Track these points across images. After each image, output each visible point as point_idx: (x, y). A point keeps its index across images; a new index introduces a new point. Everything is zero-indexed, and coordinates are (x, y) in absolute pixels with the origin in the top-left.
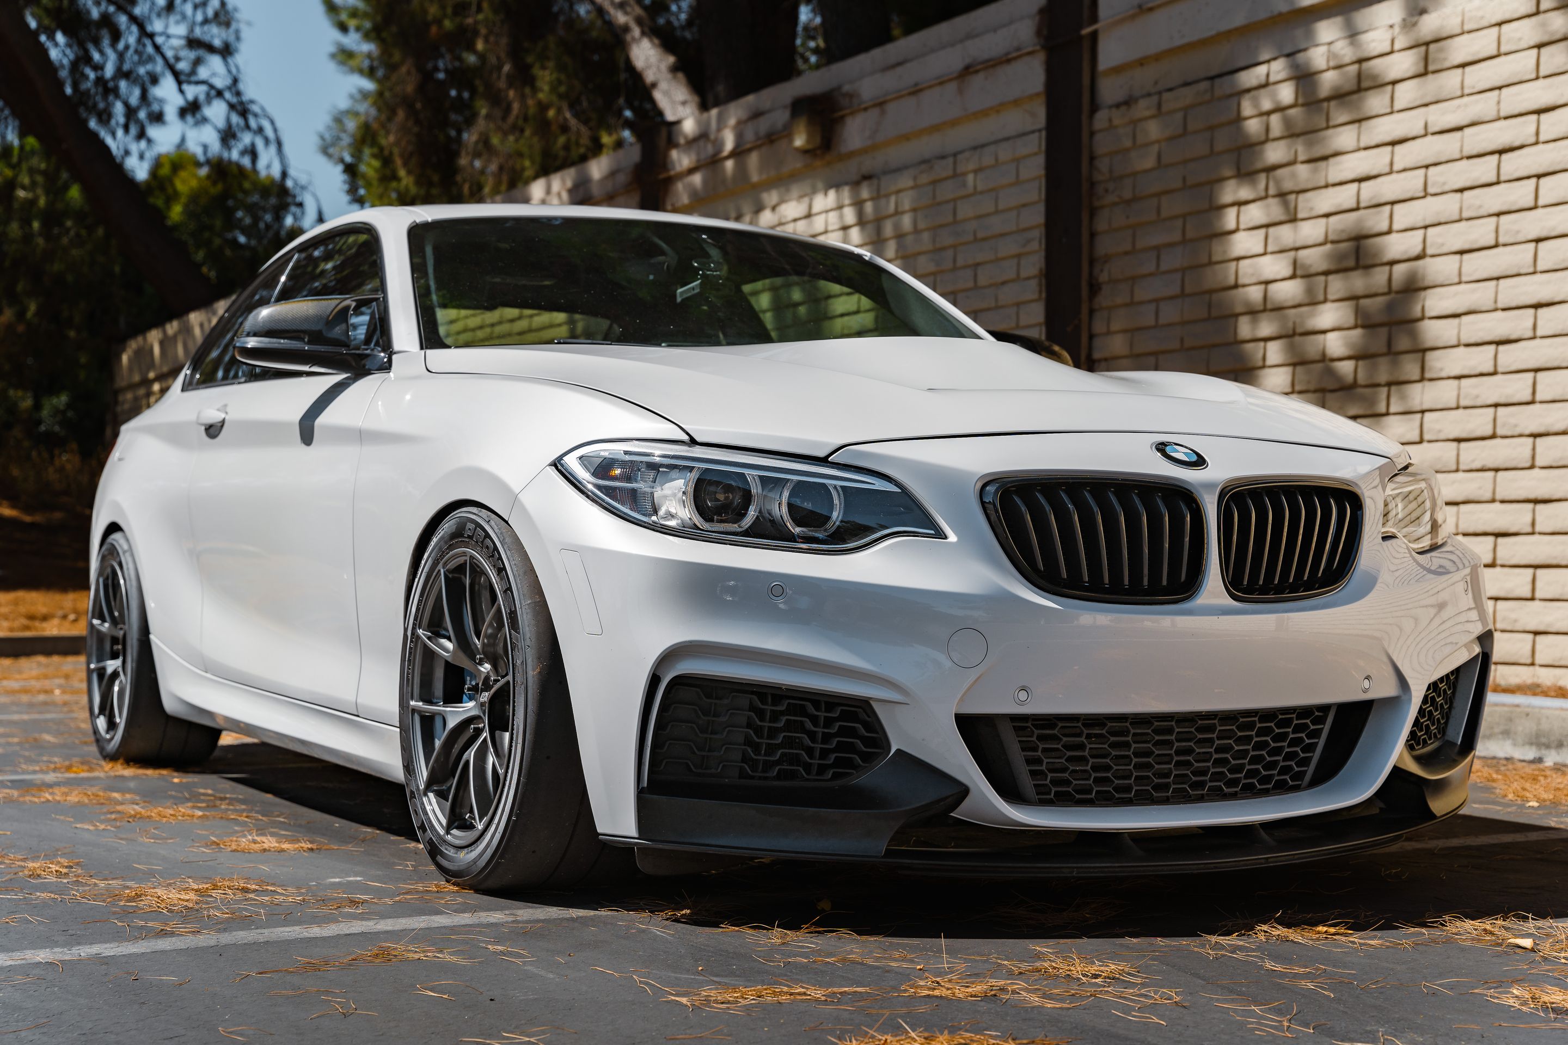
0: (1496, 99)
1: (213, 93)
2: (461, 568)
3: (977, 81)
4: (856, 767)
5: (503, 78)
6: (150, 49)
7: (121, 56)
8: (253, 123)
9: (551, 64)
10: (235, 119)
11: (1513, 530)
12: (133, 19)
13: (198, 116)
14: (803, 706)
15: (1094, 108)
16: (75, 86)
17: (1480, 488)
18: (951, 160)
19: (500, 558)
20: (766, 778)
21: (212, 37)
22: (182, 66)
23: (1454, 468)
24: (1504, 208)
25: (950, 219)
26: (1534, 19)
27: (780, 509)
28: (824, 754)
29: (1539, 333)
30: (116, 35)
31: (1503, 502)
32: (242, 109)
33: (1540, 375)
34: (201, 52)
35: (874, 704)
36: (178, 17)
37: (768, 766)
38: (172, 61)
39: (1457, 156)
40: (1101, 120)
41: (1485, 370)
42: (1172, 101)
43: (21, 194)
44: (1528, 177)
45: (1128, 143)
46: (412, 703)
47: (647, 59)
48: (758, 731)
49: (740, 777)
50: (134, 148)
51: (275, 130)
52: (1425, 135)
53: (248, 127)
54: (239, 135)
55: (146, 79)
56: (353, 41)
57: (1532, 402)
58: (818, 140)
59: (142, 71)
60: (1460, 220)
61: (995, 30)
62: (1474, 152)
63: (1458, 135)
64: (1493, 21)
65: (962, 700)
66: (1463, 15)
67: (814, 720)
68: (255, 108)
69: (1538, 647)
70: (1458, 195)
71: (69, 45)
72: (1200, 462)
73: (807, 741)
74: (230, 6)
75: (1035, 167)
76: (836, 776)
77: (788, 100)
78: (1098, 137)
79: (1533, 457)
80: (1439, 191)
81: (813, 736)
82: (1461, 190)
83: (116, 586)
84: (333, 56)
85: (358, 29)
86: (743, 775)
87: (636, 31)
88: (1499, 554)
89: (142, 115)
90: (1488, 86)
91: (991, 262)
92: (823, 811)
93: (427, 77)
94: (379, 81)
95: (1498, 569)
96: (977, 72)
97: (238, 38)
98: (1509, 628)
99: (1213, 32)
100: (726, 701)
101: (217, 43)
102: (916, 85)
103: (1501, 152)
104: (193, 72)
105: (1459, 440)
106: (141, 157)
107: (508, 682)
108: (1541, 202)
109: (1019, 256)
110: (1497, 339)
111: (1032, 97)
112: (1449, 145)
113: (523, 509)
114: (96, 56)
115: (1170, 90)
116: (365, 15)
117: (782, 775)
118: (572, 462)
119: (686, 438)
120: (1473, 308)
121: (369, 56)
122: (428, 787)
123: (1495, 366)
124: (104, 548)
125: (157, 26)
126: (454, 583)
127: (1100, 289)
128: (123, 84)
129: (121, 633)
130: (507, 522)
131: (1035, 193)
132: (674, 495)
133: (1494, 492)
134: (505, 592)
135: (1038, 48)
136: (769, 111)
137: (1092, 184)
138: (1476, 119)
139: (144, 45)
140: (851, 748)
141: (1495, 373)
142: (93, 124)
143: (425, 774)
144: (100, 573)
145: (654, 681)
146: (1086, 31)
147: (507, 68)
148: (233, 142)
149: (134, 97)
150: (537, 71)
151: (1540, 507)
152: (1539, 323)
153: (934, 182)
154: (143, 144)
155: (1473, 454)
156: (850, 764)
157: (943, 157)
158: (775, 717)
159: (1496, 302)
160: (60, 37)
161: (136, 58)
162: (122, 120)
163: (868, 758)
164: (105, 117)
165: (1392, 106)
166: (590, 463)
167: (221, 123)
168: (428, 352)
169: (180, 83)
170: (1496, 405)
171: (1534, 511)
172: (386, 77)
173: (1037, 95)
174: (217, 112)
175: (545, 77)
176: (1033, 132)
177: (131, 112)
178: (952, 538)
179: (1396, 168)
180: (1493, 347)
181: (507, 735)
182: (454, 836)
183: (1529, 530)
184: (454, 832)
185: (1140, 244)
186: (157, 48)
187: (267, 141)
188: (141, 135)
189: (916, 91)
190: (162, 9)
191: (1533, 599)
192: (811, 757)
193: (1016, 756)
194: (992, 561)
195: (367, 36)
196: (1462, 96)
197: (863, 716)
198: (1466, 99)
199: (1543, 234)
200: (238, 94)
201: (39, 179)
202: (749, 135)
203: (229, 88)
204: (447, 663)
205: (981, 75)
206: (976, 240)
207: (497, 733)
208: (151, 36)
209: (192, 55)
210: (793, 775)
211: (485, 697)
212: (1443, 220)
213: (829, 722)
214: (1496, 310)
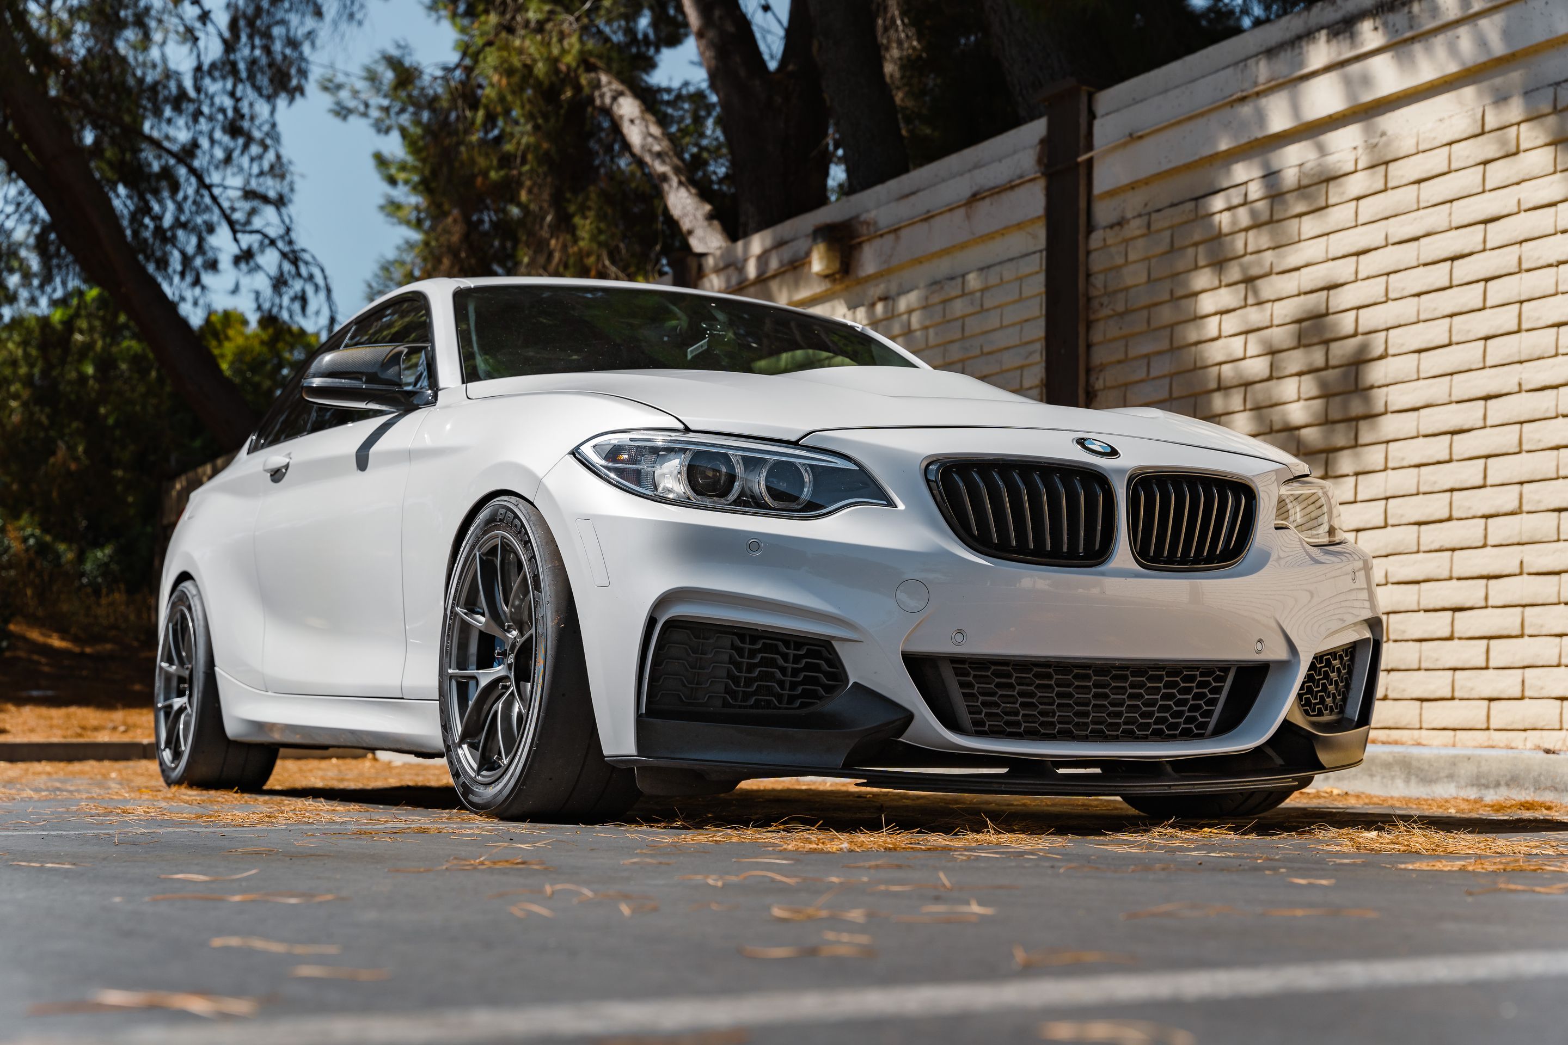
0: (1448, 212)
1: (267, 242)
2: (493, 550)
3: (984, 207)
4: (820, 698)
5: (546, 227)
6: (207, 200)
7: (180, 208)
8: (304, 271)
9: (591, 214)
10: (287, 266)
11: (1468, 605)
12: (192, 171)
13: (252, 264)
14: (776, 646)
15: (1090, 229)
16: (136, 233)
17: (1439, 567)
18: (959, 280)
19: (526, 533)
20: (745, 707)
21: (267, 188)
22: (238, 216)
23: (1415, 549)
24: (1457, 310)
25: (959, 335)
26: (1480, 138)
27: (759, 483)
28: (793, 686)
29: (1489, 423)
30: (175, 187)
31: (1459, 579)
32: (293, 257)
33: (1490, 461)
34: (256, 203)
35: (835, 644)
36: (235, 170)
37: (747, 696)
38: (228, 212)
39: (1415, 264)
40: (1096, 239)
41: (1441, 459)
42: (1160, 222)
43: (78, 337)
44: (1477, 281)
45: (1120, 260)
46: (450, 671)
47: (684, 208)
48: (738, 666)
49: (723, 707)
50: (188, 294)
51: (325, 278)
52: (1386, 246)
53: (299, 275)
54: (290, 282)
55: (203, 228)
56: (402, 194)
57: (1484, 486)
58: (836, 265)
59: (199, 220)
60: (1418, 322)
61: (1000, 161)
62: (1429, 260)
63: (1415, 244)
64: (1444, 142)
65: (907, 639)
66: (1418, 136)
67: (785, 657)
68: (306, 256)
69: (1492, 712)
70: (1416, 299)
71: (130, 197)
72: (1113, 453)
73: (779, 675)
74: (285, 160)
75: (1037, 285)
76: (803, 705)
77: (810, 229)
78: (1094, 256)
79: (1486, 537)
80: (1398, 296)
81: (783, 670)
82: (1418, 295)
83: (185, 628)
84: (382, 208)
85: (406, 182)
86: (725, 704)
87: (674, 181)
88: (1456, 628)
89: (198, 262)
90: (1440, 200)
91: (997, 374)
92: (791, 731)
93: (472, 227)
94: (426, 233)
95: (1456, 642)
96: (983, 198)
97: (292, 190)
98: (1466, 696)
99: (1197, 157)
100: (711, 641)
101: (272, 194)
102: (928, 212)
103: (1453, 259)
104: (248, 222)
105: (1419, 524)
106: (196, 303)
107: (532, 635)
108: (1489, 304)
109: (1021, 368)
110: (1452, 429)
111: (1033, 221)
112: (1407, 254)
113: (547, 491)
114: (156, 208)
115: (1159, 211)
116: (414, 169)
117: (757, 705)
118: (587, 450)
119: (681, 426)
120: (1430, 401)
121: (417, 208)
122: (462, 740)
123: (1451, 454)
124: (174, 597)
125: (215, 177)
126: (487, 565)
127: (1096, 396)
128: (180, 233)
129: (187, 672)
130: (532, 504)
131: (1036, 308)
132: (671, 473)
133: (1451, 571)
134: (530, 560)
135: (1038, 175)
136: (792, 240)
137: (1089, 299)
138: (1430, 229)
139: (202, 196)
140: (815, 681)
141: (1450, 461)
142: (151, 268)
143: (460, 729)
144: (170, 619)
145: (651, 622)
146: (1082, 158)
147: (549, 218)
148: (284, 289)
149: (191, 244)
150: (577, 220)
151: (1492, 583)
152: (1489, 414)
153: (944, 302)
154: (197, 290)
155: (1433, 536)
156: (815, 695)
157: (952, 278)
158: (752, 654)
159: (1450, 395)
160: (121, 190)
161: (194, 208)
162: (179, 268)
163: (829, 690)
164: (162, 265)
165: (1356, 221)
166: (602, 450)
167: (273, 271)
168: (469, 385)
169: (234, 232)
170: (1452, 490)
171: (1487, 586)
172: (433, 228)
173: (1039, 218)
174: (270, 260)
175: (585, 226)
176: (1034, 253)
177: (187, 260)
178: (901, 506)
179: (1360, 276)
180: (1449, 436)
181: (529, 685)
182: (483, 776)
183: (1483, 604)
184: (484, 773)
185: (1132, 354)
186: (214, 199)
187: (317, 288)
188: (197, 282)
189: (928, 218)
190: (220, 162)
191: (1487, 668)
192: (783, 688)
193: (956, 693)
194: (933, 524)
195: (415, 189)
196: (1418, 209)
197: (825, 653)
198: (1421, 212)
199: (1491, 333)
200: (290, 242)
201: (97, 323)
202: (774, 264)
203: (282, 237)
204: (481, 632)
205: (987, 201)
206: (982, 354)
207: (522, 683)
208: (209, 187)
209: (247, 205)
210: (768, 704)
211: (511, 659)
212: (1402, 323)
213: (797, 659)
214: (1450, 403)
